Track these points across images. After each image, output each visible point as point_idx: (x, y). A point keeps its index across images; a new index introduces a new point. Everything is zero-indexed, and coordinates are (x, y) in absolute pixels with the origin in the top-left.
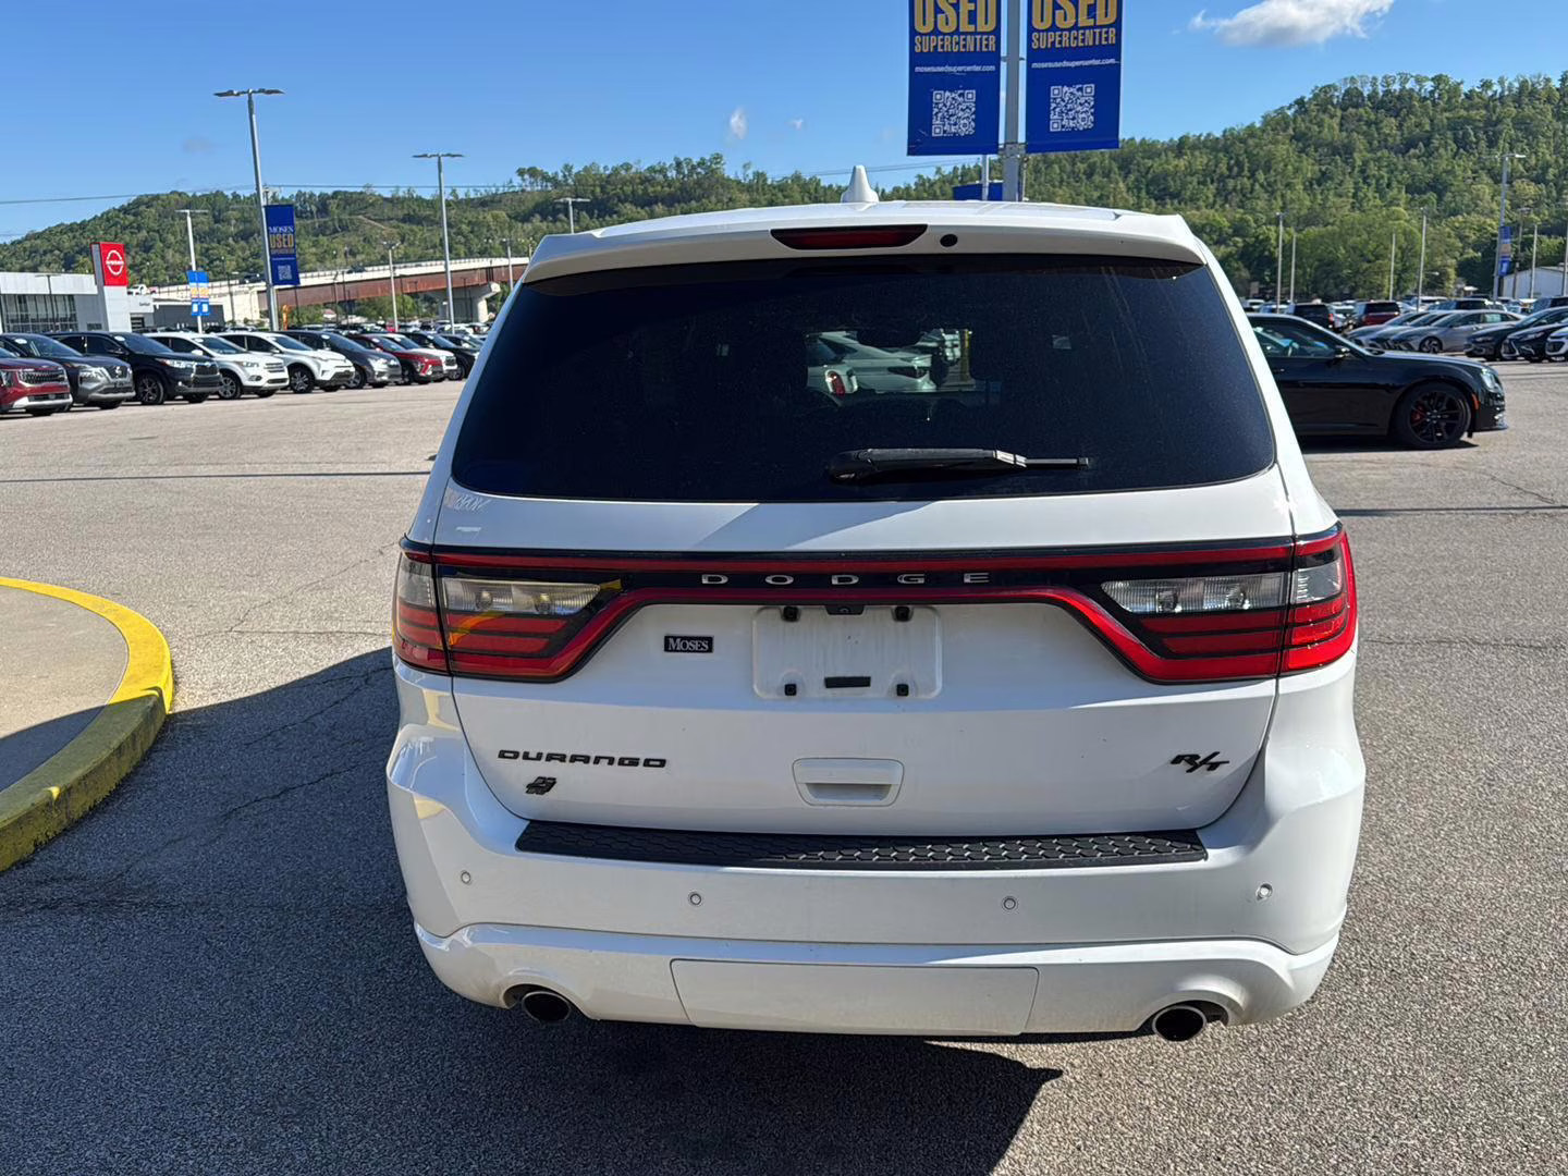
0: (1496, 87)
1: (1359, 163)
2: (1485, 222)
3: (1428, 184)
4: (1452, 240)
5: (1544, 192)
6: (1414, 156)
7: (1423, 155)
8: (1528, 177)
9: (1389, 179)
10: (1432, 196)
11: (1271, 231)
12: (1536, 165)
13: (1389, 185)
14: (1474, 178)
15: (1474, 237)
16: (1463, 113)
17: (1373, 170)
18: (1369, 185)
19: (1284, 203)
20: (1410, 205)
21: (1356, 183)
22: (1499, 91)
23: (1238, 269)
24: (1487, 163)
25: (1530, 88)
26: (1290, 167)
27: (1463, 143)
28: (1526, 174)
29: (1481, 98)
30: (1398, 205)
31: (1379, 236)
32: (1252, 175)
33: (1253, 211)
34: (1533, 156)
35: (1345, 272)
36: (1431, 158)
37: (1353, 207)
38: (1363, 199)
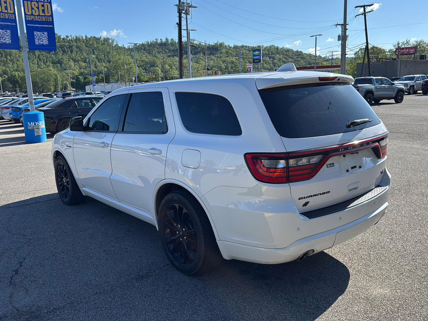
0: (70, 37)
1: (37, 55)
2: (73, 72)
3: (57, 62)
4: (66, 77)
5: (87, 65)
6: (52, 54)
7: (54, 54)
8: (82, 61)
9: (46, 60)
10: (59, 65)
11: (16, 73)
12: (83, 58)
13: (47, 62)
14: (69, 61)
15: (72, 76)
16: (63, 43)
17: (41, 57)
18: (41, 61)
19: (17, 65)
20: (53, 67)
21: (38, 61)
22: (71, 38)
23: (8, 84)
24: (71, 57)
25: (78, 39)
26: (17, 55)
27: (64, 51)
28: (81, 60)
29: (66, 40)
30: (50, 67)
31: (48, 75)
32: (6, 57)
33: (8, 67)
34: (82, 56)
35: (40, 85)
36: (57, 55)
37: (38, 67)
38: (40, 65)
